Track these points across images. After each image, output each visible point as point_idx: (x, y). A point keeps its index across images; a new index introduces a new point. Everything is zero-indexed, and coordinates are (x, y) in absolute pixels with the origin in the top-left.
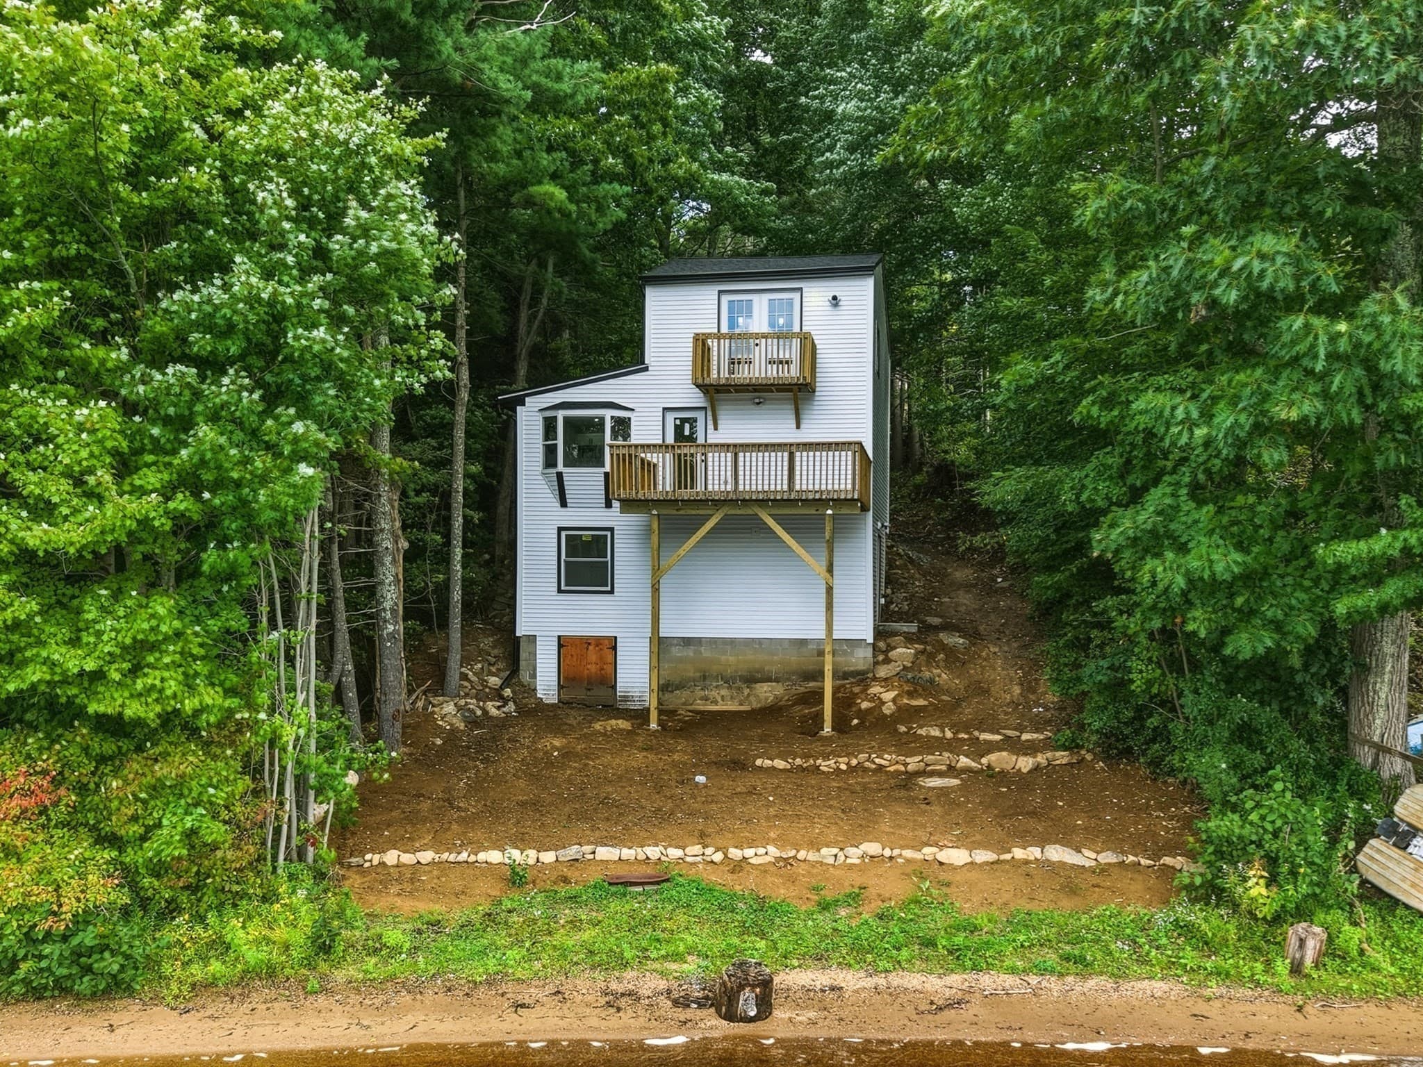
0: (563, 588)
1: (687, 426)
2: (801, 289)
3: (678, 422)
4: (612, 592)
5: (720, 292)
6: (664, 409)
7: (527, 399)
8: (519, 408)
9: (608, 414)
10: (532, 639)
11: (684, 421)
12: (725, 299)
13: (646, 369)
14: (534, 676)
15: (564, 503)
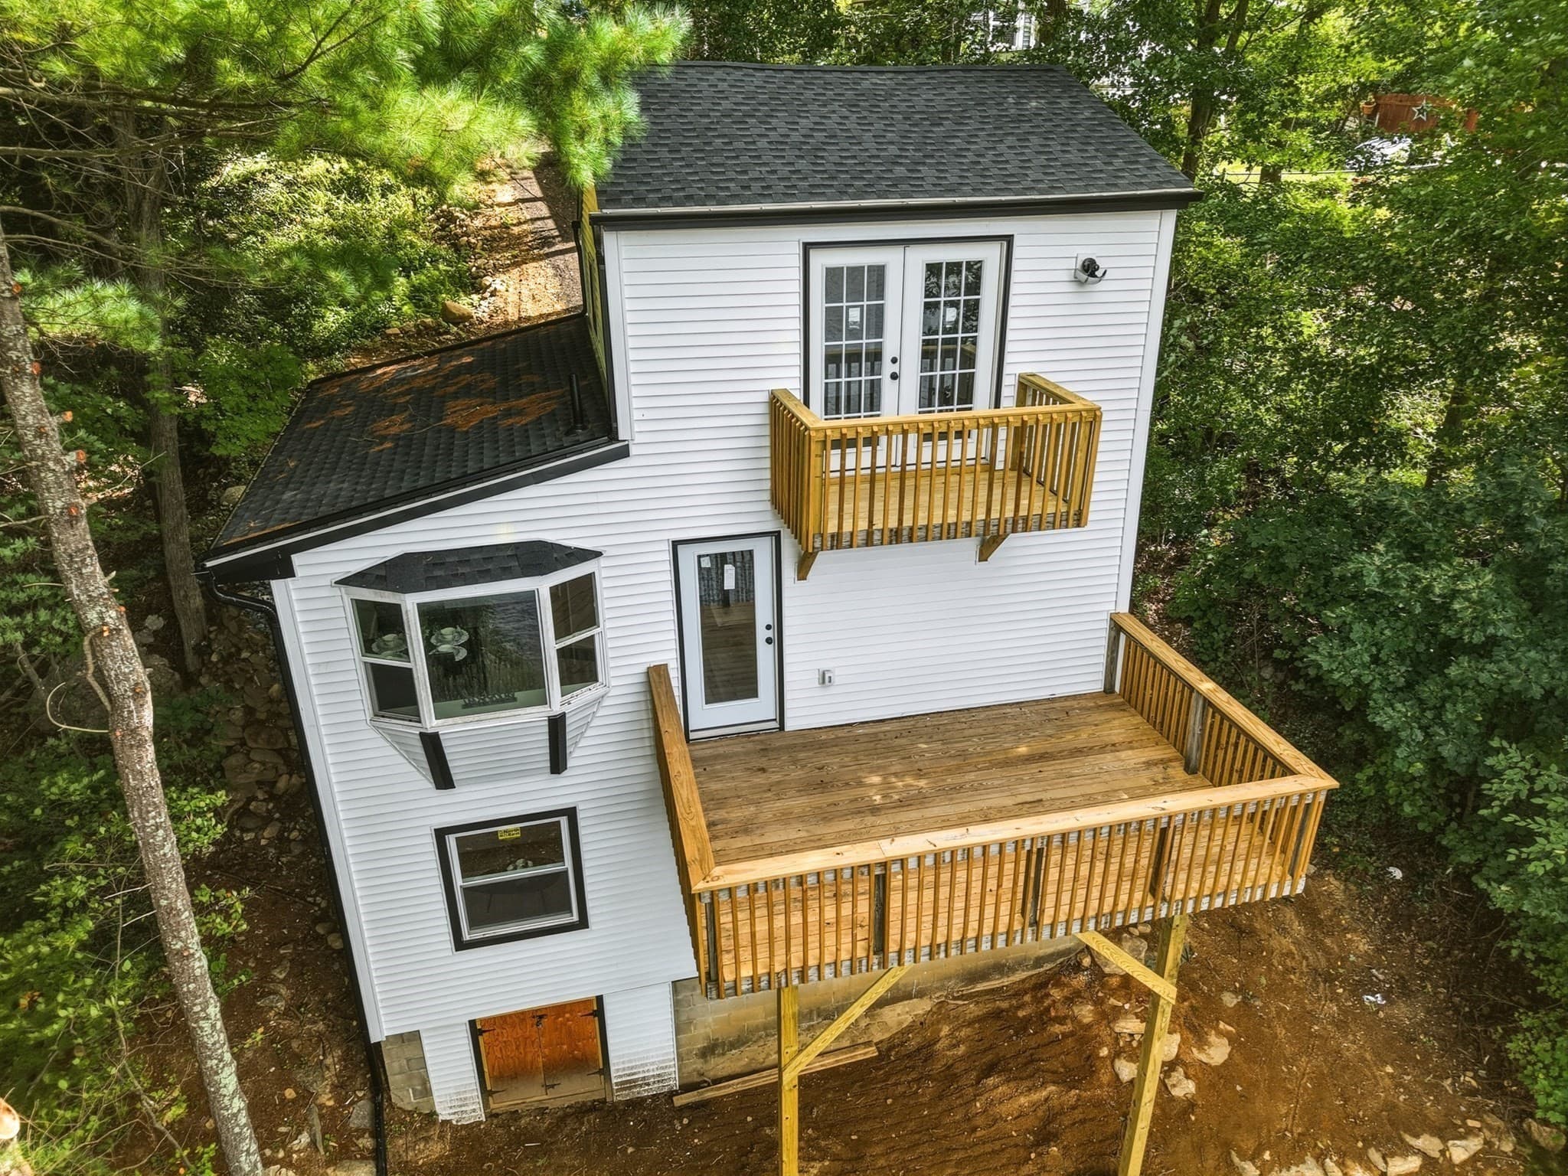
0: (467, 936)
1: (730, 571)
2: (1009, 239)
3: (706, 563)
4: (583, 923)
5: (807, 247)
6: (676, 544)
7: (297, 559)
8: (275, 584)
9: (542, 586)
10: (413, 1038)
11: (721, 559)
12: (821, 261)
13: (624, 453)
14: (426, 1091)
15: (443, 778)
